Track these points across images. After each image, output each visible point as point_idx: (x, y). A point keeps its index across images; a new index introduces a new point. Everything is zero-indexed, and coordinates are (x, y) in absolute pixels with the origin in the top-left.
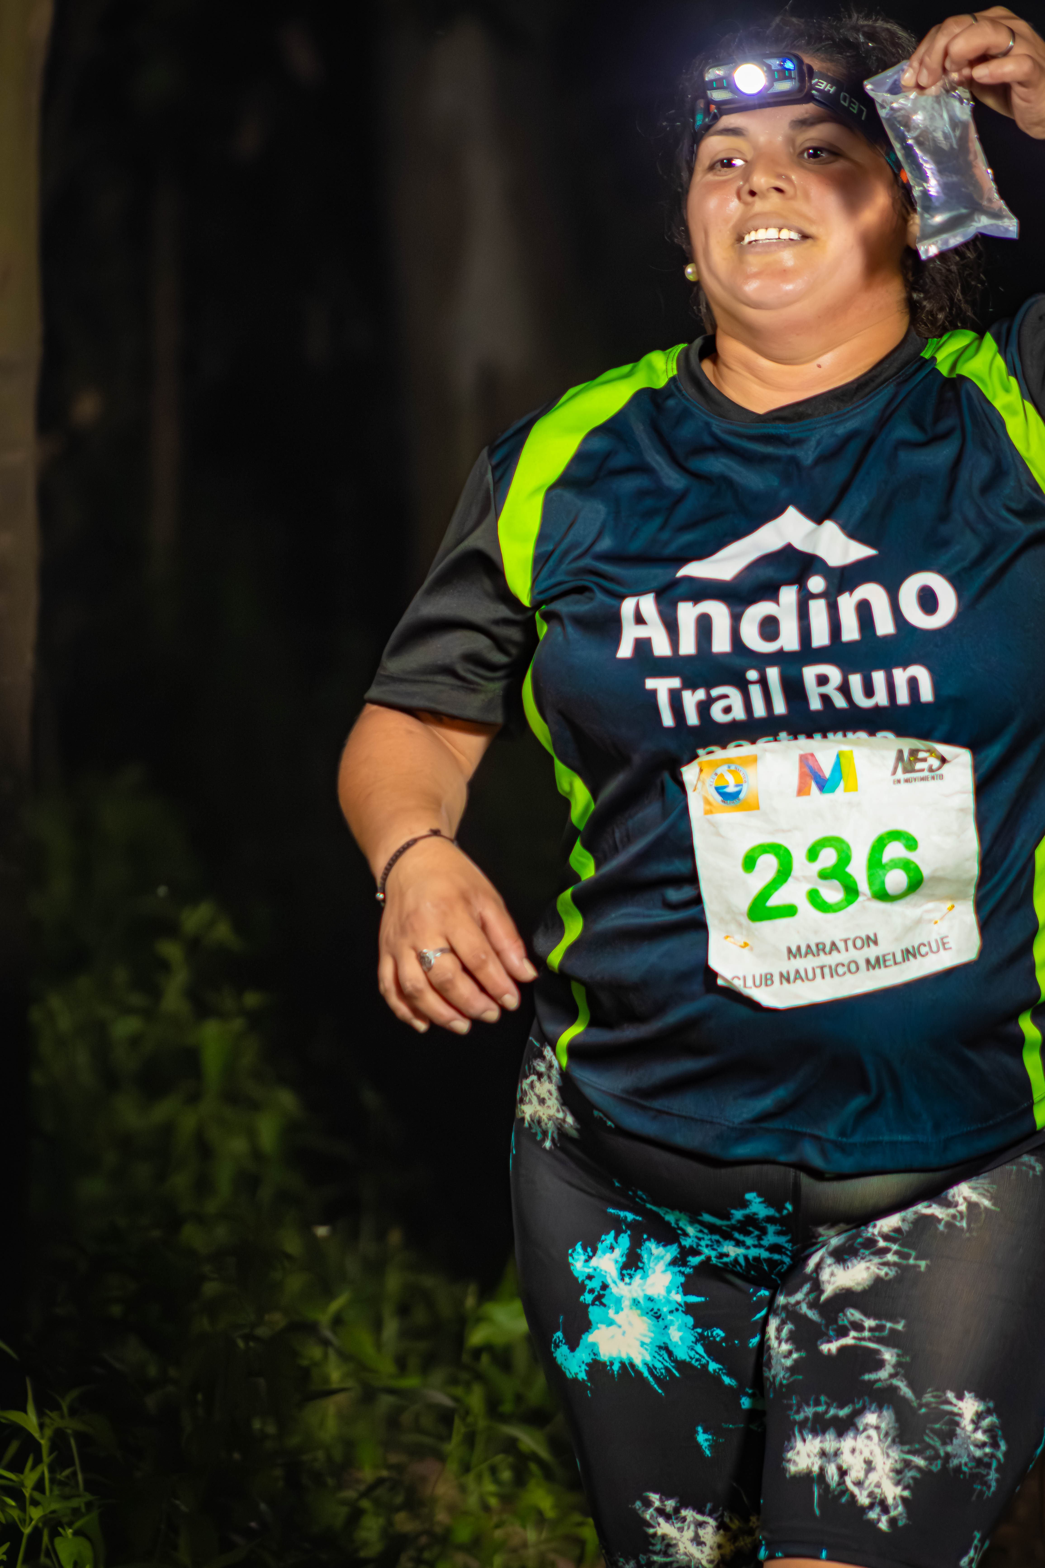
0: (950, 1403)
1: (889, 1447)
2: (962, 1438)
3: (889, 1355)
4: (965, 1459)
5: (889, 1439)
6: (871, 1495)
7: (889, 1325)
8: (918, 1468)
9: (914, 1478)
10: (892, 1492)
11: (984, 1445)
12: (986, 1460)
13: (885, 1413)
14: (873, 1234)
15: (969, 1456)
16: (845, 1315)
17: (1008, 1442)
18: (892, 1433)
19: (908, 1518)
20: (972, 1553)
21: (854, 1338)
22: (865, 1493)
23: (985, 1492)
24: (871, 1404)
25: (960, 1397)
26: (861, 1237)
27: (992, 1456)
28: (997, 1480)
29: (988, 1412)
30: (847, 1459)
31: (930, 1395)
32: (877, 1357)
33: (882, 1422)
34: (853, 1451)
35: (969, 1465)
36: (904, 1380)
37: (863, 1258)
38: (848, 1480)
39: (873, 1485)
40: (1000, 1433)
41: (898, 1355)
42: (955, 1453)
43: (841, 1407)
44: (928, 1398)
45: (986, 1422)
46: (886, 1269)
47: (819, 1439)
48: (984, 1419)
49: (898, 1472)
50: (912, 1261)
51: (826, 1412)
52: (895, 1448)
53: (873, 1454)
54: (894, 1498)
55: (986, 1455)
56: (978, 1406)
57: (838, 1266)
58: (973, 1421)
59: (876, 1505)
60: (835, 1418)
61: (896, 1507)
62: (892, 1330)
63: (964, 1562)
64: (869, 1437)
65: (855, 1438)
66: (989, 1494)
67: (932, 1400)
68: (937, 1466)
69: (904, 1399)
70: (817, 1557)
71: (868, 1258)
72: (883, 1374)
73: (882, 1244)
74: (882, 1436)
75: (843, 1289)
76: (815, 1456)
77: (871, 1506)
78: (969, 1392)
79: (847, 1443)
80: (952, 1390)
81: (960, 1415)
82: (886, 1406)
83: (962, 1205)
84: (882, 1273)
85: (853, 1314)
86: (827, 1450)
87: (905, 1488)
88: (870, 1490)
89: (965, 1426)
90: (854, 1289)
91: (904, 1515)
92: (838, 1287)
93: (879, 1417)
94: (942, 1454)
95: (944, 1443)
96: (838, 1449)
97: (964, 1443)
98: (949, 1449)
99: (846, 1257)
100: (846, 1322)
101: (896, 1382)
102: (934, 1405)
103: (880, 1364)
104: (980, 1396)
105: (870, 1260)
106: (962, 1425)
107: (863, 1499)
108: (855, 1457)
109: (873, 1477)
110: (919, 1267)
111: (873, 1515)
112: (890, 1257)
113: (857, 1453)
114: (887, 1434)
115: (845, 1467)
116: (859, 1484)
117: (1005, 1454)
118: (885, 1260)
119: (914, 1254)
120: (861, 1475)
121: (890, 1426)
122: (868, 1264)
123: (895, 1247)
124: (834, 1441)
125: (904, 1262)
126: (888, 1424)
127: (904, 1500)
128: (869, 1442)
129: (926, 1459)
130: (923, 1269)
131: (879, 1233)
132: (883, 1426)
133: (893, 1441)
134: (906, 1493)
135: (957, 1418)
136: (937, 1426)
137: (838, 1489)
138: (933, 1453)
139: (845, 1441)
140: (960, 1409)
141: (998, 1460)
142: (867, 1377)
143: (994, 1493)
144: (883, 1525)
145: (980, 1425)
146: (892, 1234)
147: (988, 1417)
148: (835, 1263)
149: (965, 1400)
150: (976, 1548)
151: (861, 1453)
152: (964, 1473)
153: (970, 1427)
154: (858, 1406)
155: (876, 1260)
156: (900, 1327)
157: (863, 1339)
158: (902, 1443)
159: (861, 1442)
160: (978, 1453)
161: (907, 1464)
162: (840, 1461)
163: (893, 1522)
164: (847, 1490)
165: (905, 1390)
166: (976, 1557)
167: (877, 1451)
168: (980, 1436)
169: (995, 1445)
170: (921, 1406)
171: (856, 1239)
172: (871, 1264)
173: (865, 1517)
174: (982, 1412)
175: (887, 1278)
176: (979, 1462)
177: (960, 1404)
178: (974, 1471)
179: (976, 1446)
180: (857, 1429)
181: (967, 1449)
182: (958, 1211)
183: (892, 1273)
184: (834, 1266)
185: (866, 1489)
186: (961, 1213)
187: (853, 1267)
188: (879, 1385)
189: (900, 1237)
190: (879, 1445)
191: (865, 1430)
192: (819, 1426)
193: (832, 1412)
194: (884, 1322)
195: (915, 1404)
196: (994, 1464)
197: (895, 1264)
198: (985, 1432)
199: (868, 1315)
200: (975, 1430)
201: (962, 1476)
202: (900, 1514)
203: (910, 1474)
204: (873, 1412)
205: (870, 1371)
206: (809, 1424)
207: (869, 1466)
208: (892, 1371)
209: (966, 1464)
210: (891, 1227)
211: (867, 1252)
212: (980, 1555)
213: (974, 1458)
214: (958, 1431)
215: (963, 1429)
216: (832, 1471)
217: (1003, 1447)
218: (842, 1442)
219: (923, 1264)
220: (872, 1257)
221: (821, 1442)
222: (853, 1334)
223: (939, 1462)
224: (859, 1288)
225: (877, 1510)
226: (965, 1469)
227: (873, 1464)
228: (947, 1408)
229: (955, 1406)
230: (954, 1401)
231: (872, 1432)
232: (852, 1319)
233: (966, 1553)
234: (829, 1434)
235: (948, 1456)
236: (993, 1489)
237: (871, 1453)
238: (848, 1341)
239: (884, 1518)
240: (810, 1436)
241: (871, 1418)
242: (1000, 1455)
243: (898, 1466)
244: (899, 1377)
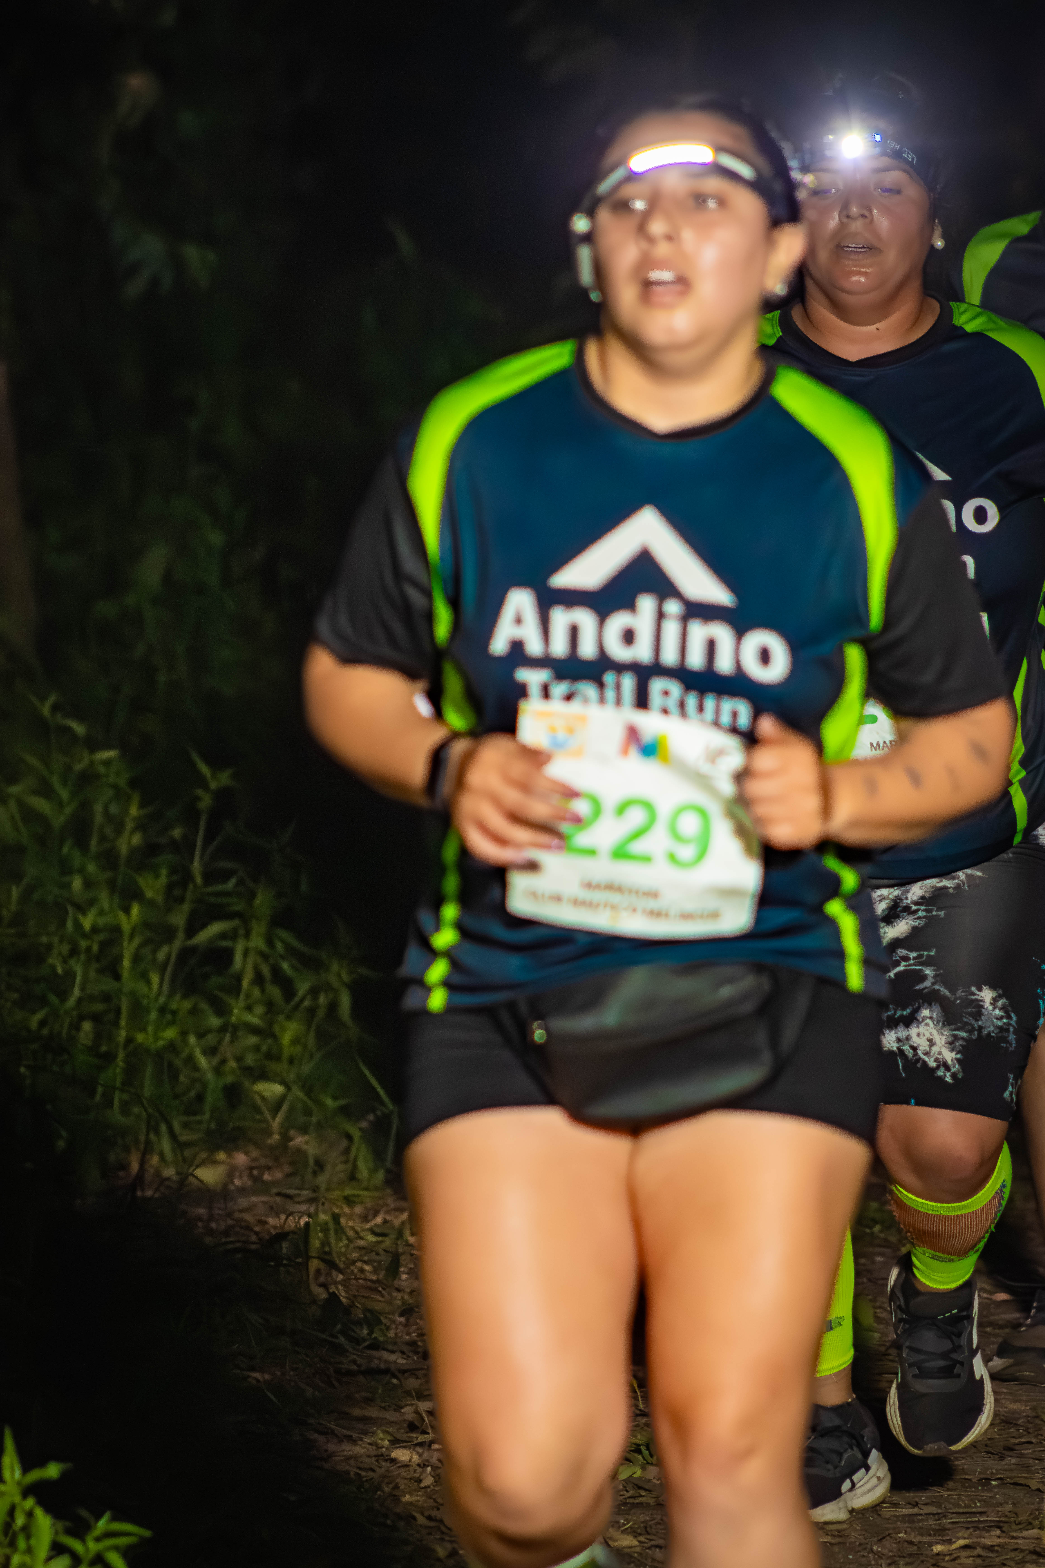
0: (975, 994)
1: (941, 1029)
2: (987, 1015)
3: (928, 972)
4: (992, 1028)
5: (941, 1024)
6: (936, 1060)
7: (925, 953)
8: (963, 1039)
9: (961, 1045)
10: (949, 1056)
11: (1001, 1018)
12: (1005, 1027)
13: (934, 1007)
14: (908, 904)
15: (994, 1026)
16: (897, 954)
17: (1016, 1015)
18: (942, 1019)
19: (964, 1072)
20: (1010, 1088)
21: (905, 966)
22: (932, 1059)
23: (1009, 1048)
24: (923, 1004)
25: (980, 990)
26: (900, 907)
27: (1009, 1024)
28: (1016, 1039)
29: (1000, 997)
30: (915, 1041)
31: (960, 991)
32: (922, 974)
33: (933, 1014)
34: (918, 1035)
35: (995, 1031)
36: (941, 985)
37: (903, 918)
38: (920, 1053)
39: (936, 1054)
40: (1010, 1009)
41: (934, 970)
42: (984, 1025)
43: (904, 1009)
44: (960, 993)
45: (1000, 1003)
46: (918, 921)
47: (894, 1032)
48: (998, 1001)
49: (951, 1043)
50: (934, 913)
51: (895, 1013)
52: (945, 1028)
53: (932, 1035)
54: (952, 1060)
55: (1005, 1023)
56: (993, 994)
57: (888, 926)
58: (991, 1003)
59: (941, 1066)
60: (902, 1016)
61: (954, 1066)
62: (928, 956)
63: (1006, 1095)
64: (927, 1025)
65: (918, 1027)
66: (1012, 1049)
67: (962, 994)
68: (974, 1035)
69: (945, 997)
70: (907, 1103)
71: (906, 917)
72: (927, 984)
73: (914, 908)
74: (935, 1023)
75: (893, 939)
76: (894, 1042)
77: (938, 1067)
78: (985, 986)
79: (913, 1031)
80: (974, 986)
81: (983, 1001)
82: (933, 1003)
83: (962, 876)
84: (916, 924)
85: (902, 952)
86: (901, 1037)
87: (957, 1053)
88: (935, 1057)
89: (987, 1007)
90: (900, 937)
91: (961, 1070)
92: (890, 939)
93: (930, 1010)
94: (977, 1027)
95: (977, 1020)
96: (908, 1035)
97: (989, 1018)
98: (980, 1023)
99: (893, 920)
100: (898, 958)
101: (937, 987)
102: (964, 997)
103: (924, 978)
104: (993, 987)
105: (908, 918)
106: (985, 1007)
107: (932, 1064)
108: (921, 1039)
109: (935, 1049)
110: (940, 915)
111: (940, 1073)
112: (920, 914)
113: (921, 1036)
114: (938, 1021)
115: (915, 1045)
116: (927, 1054)
117: (1017, 1022)
118: (917, 916)
119: (935, 908)
120: (927, 1048)
121: (940, 1015)
122: (907, 921)
123: (923, 908)
124: (904, 1031)
125: (930, 914)
126: (937, 1014)
127: (958, 1060)
128: (928, 1028)
129: (966, 1032)
130: (942, 916)
131: (911, 902)
132: (934, 1016)
133: (944, 1025)
134: (959, 1056)
135: (981, 1003)
136: (969, 1010)
137: (914, 1058)
138: (970, 1028)
139: (911, 1029)
140: (981, 997)
141: (1013, 1026)
142: (917, 987)
143: (1015, 1047)
144: (948, 1079)
145: (996, 1005)
146: (920, 901)
147: (1000, 1000)
148: (886, 926)
149: (984, 991)
150: (1012, 1084)
151: (924, 1035)
152: (993, 1037)
153: (990, 1008)
154: (915, 1007)
155: (912, 917)
156: (933, 953)
157: (911, 965)
158: (949, 1024)
159: (922, 1029)
160: (999, 1023)
161: (956, 1037)
162: (911, 1043)
163: (954, 1076)
164: (920, 1058)
165: (944, 991)
166: (1014, 1090)
167: (934, 1032)
168: (998, 1012)
169: (1009, 1017)
170: (956, 999)
171: (897, 908)
172: (909, 920)
173: (935, 1075)
174: (996, 997)
175: (920, 926)
176: (1001, 1029)
177: (981, 994)
178: (1000, 1035)
179: (997, 1019)
180: (918, 1020)
181: (992, 1022)
182: (960, 881)
183: (923, 923)
184: (885, 927)
185: (932, 1057)
186: (963, 881)
187: (897, 925)
188: (926, 991)
189: (925, 901)
190: (935, 1029)
191: (923, 1020)
192: (893, 1024)
193: (898, 1013)
194: (922, 953)
195: (952, 999)
196: (1012, 1029)
197: (924, 917)
198: (1001, 1009)
199: (911, 950)
200: (995, 1008)
201: (992, 1040)
202: (958, 1070)
203: (959, 1043)
204: (926, 1009)
205: (918, 984)
206: (886, 1024)
207: (931, 1043)
208: (933, 980)
209: (993, 1032)
210: (917, 896)
211: (905, 914)
212: (1017, 1088)
213: (997, 1027)
214: (984, 1011)
215: (987, 1009)
216: (906, 1048)
217: (1014, 1018)
218: (910, 1030)
219: (942, 913)
220: (909, 916)
221: (895, 1033)
222: (903, 963)
223: (976, 1033)
224: (903, 936)
225: (942, 1069)
226: (993, 1034)
227: (934, 1041)
228: (974, 997)
229: (978, 995)
230: (977, 992)
231: (929, 1021)
232: (901, 955)
233: (1006, 1089)
234: (900, 1028)
235: (981, 1028)
236: (1014, 1045)
237: (931, 1035)
238: (901, 968)
239: (948, 1074)
240: (888, 1031)
241: (926, 1012)
242: (1013, 1023)
243: (950, 1039)
244: (938, 983)
